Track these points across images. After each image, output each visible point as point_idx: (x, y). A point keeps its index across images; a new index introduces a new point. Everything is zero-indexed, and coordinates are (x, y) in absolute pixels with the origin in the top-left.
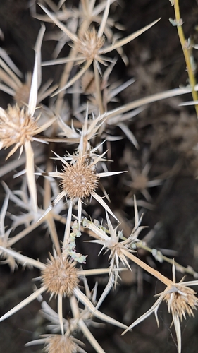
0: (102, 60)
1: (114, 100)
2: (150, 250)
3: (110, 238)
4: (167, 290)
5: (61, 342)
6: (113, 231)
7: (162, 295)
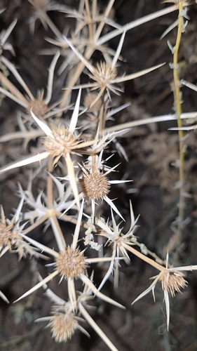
0: (113, 89)
1: (111, 119)
2: (138, 244)
3: (113, 233)
4: (161, 273)
5: (65, 319)
6: (116, 228)
7: (157, 278)
